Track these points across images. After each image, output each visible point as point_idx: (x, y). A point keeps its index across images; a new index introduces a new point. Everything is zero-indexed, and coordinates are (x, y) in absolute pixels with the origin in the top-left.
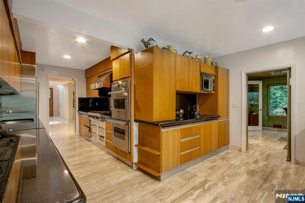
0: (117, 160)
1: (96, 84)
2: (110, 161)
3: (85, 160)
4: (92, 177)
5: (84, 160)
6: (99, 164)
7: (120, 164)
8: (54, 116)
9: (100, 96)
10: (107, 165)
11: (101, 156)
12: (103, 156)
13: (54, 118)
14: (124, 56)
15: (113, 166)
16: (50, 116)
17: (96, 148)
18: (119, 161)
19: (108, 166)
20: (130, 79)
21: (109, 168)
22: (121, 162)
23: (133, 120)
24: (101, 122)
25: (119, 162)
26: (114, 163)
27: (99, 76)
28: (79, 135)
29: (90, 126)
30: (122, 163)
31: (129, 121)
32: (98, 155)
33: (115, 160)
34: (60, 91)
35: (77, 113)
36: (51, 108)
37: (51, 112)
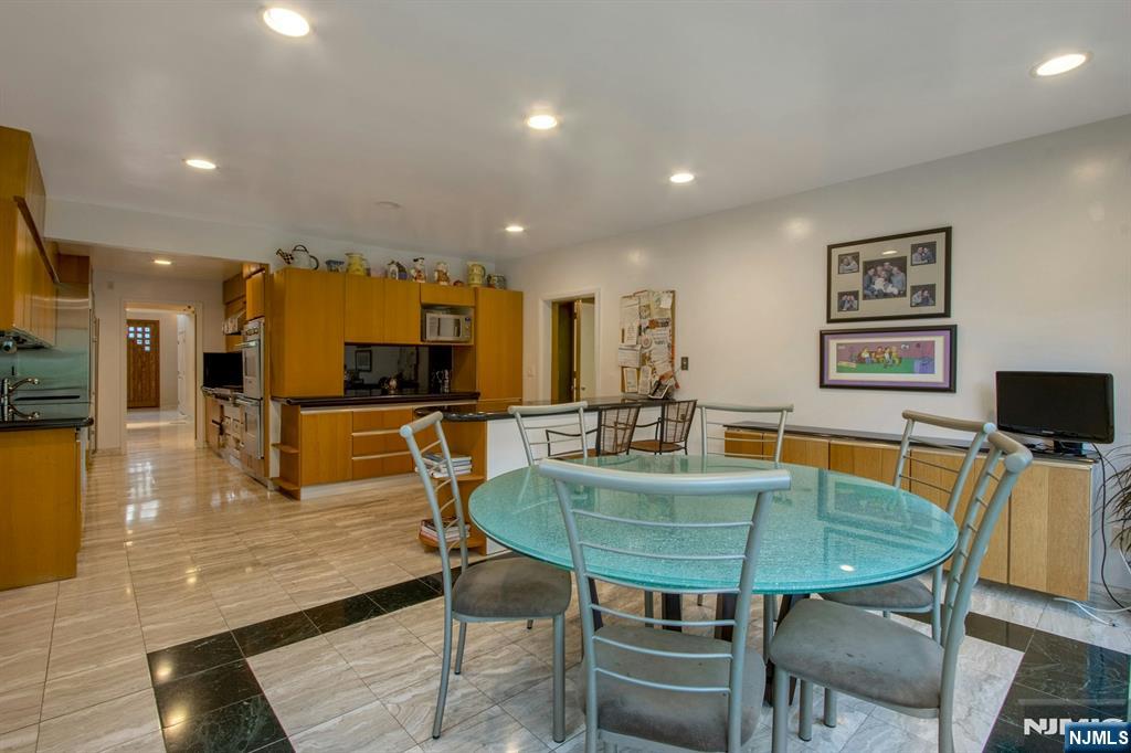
8: (162, 407)
13: (161, 412)
28: (204, 448)
29: (222, 420)
31: (260, 400)
34: (180, 330)
35: (200, 393)
36: (153, 385)
37: (153, 396)
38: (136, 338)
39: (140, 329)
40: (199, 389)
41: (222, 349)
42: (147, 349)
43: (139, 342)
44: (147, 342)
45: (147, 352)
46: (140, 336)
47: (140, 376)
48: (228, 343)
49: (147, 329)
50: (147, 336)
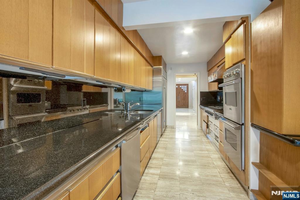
0: (230, 172)
1: (212, 75)
2: (220, 169)
3: (194, 158)
4: (191, 181)
5: (192, 158)
6: (205, 168)
7: (232, 180)
8: (189, 108)
9: (219, 90)
10: (214, 174)
11: (212, 159)
12: (214, 160)
13: (189, 109)
14: (237, 31)
15: (221, 179)
16: (176, 107)
17: (211, 148)
18: (232, 175)
19: (215, 176)
20: (244, 62)
21: (214, 178)
22: (234, 178)
23: (250, 123)
24: (215, 119)
25: (231, 177)
26: (224, 174)
27: (218, 67)
28: (200, 129)
29: (208, 122)
30: (236, 180)
31: (243, 124)
32: (209, 157)
33: (227, 170)
34: (193, 86)
35: (199, 107)
36: (187, 101)
37: (187, 104)
38: (183, 89)
39: (184, 86)
40: (198, 105)
41: (206, 90)
42: (186, 92)
43: (184, 90)
44: (186, 90)
45: (186, 93)
46: (184, 88)
47: (184, 99)
48: (209, 87)
49: (186, 86)
50: (186, 88)
